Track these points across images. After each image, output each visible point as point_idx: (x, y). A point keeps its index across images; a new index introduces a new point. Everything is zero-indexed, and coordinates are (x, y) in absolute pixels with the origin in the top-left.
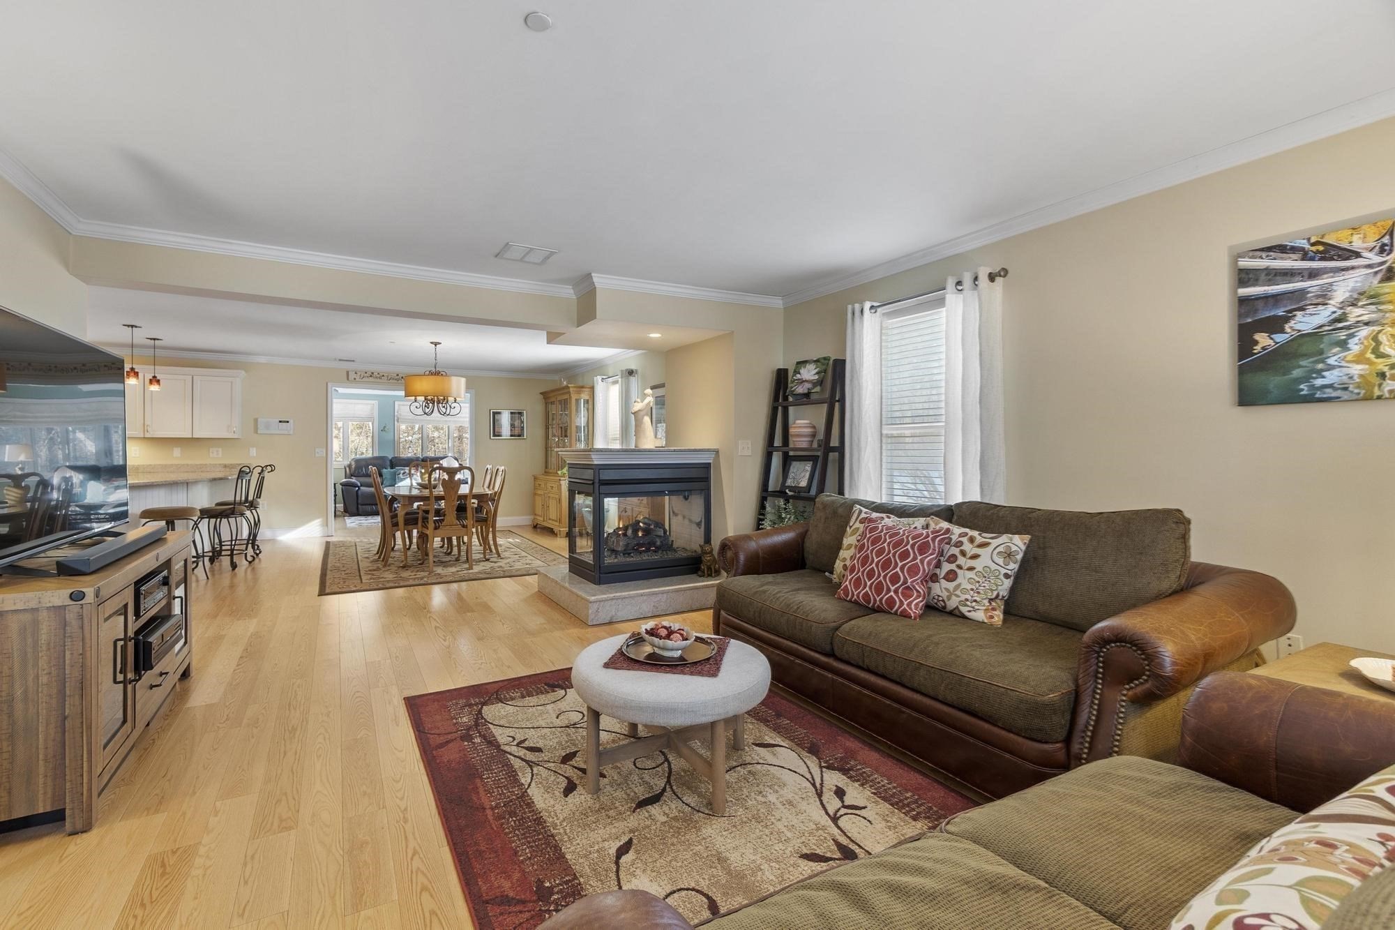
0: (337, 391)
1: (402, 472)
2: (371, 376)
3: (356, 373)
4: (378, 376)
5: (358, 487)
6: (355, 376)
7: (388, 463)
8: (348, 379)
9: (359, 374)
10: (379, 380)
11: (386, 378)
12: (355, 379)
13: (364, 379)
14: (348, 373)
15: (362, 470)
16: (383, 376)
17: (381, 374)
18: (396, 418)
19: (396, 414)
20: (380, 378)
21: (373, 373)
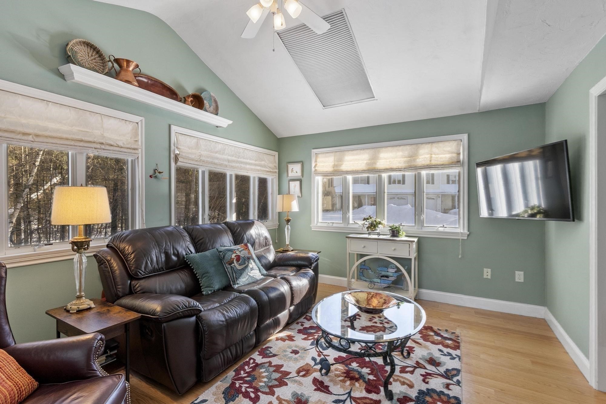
18: (173, 156)
19: (173, 147)
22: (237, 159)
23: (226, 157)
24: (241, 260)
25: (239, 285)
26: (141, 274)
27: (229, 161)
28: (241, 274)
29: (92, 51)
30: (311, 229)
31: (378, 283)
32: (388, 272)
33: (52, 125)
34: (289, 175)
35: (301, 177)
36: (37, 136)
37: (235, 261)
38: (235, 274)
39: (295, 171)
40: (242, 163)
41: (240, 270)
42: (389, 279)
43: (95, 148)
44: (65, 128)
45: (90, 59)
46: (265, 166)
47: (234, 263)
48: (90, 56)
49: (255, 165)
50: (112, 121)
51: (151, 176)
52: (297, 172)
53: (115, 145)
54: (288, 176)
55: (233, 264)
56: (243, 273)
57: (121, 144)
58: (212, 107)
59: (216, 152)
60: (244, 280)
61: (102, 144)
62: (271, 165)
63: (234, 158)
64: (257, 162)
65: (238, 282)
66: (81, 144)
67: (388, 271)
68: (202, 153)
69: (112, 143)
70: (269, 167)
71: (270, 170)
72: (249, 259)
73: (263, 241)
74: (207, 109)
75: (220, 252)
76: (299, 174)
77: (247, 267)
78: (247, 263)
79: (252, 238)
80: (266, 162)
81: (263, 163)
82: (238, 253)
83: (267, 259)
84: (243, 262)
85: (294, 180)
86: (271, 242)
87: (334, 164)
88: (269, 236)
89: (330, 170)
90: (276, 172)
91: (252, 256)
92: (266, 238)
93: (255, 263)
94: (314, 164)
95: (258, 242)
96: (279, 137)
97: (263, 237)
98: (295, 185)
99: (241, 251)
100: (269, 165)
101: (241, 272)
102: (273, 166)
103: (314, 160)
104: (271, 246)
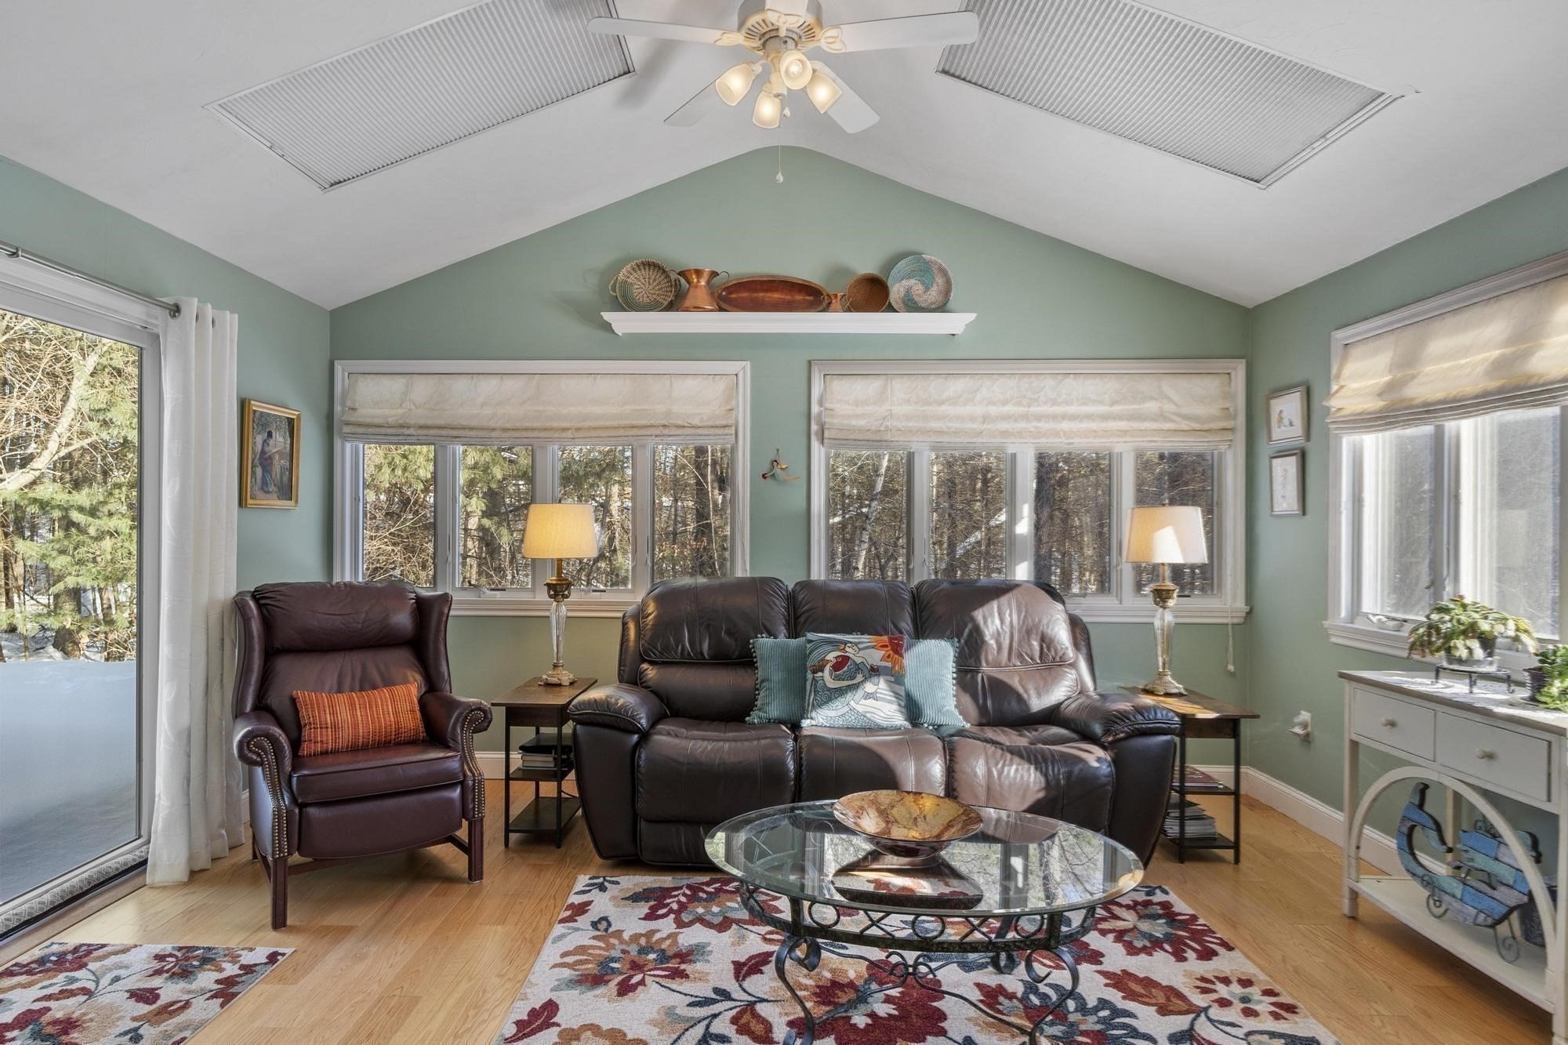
0: (607, 327)
1: (831, 656)
5: (637, 731)
7: (780, 606)
15: (679, 640)
18: (814, 427)
19: (815, 409)
22: (1026, 409)
23: (979, 410)
24: (846, 668)
25: (814, 723)
26: (655, 655)
27: (986, 418)
28: (829, 700)
29: (655, 273)
30: (1328, 636)
31: (1454, 896)
32: (1496, 859)
33: (597, 410)
34: (1275, 436)
35: (1301, 442)
36: (578, 429)
37: (827, 669)
38: (815, 695)
39: (1286, 422)
40: (1039, 418)
41: (829, 689)
42: (1495, 894)
43: (656, 436)
44: (614, 410)
45: (651, 287)
46: (1162, 417)
47: (822, 671)
48: (651, 281)
49: (1104, 417)
50: (691, 383)
51: (764, 476)
52: (1291, 424)
53: (686, 425)
54: (1270, 439)
55: (820, 674)
56: (836, 698)
57: (696, 421)
58: (935, 288)
59: (941, 403)
60: (833, 714)
61: (664, 426)
62: (1200, 410)
63: (1010, 409)
64: (1117, 408)
65: (814, 714)
66: (634, 432)
67: (1500, 856)
68: (896, 410)
69: (680, 422)
70: (1186, 417)
71: (1184, 425)
72: (874, 671)
73: (1030, 645)
74: (916, 298)
75: (810, 641)
76: (1297, 430)
77: (854, 687)
78: (859, 678)
79: (977, 631)
80: (1170, 400)
81: (1152, 406)
82: (850, 652)
83: (1019, 698)
84: (851, 673)
85: (1282, 454)
86: (1071, 653)
87: (1387, 378)
88: (1062, 634)
89: (1377, 404)
90: (1232, 430)
91: (902, 667)
92: (1043, 639)
93: (897, 687)
94: (1335, 388)
95: (1006, 643)
96: (1250, 306)
97: (1029, 632)
98: (1285, 471)
99: (865, 648)
100: (1185, 410)
101: (832, 695)
102: (1214, 410)
103: (1334, 371)
104: (1073, 665)
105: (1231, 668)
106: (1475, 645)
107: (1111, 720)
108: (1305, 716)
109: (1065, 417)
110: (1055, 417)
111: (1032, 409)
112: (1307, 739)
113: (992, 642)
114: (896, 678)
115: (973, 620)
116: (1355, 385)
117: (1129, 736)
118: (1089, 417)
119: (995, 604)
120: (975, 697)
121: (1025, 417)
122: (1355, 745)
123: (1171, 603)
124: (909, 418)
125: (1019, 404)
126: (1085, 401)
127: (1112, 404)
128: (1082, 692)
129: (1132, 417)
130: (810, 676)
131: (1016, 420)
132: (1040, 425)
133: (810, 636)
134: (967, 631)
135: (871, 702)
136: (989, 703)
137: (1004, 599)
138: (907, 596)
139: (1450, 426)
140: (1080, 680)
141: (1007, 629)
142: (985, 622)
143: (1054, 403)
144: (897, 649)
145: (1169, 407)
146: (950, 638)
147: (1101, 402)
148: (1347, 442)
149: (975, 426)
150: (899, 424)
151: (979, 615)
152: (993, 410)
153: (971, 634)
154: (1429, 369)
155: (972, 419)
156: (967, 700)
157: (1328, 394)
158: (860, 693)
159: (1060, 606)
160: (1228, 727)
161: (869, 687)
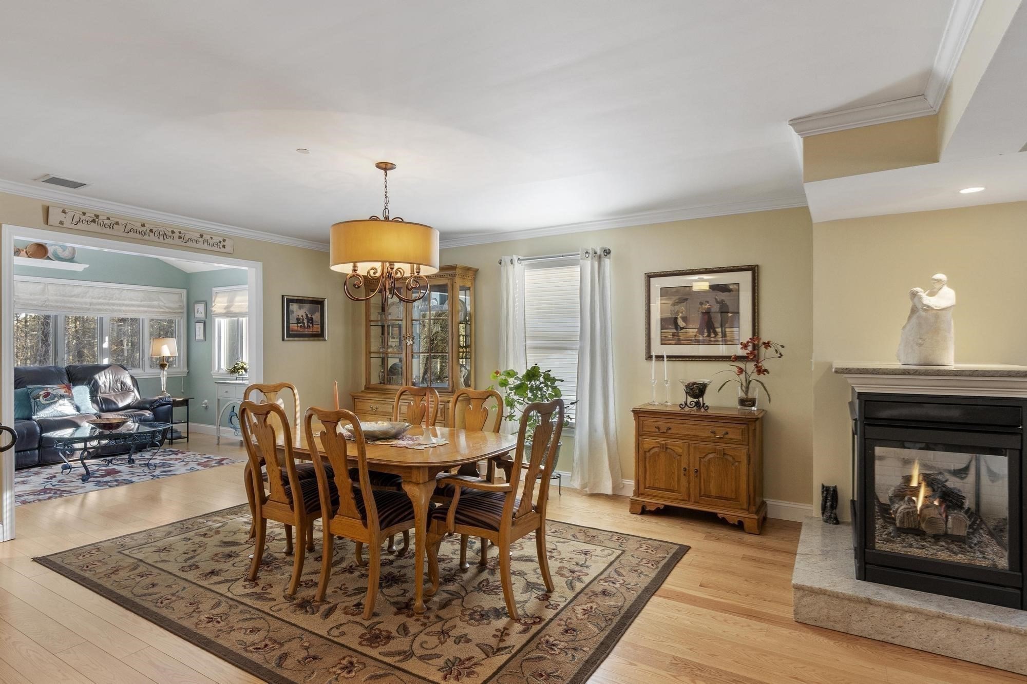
1: (42, 393)
2: (94, 221)
3: (64, 212)
4: (108, 222)
6: (62, 217)
8: (47, 221)
9: (70, 214)
10: (108, 230)
11: (122, 228)
12: (61, 223)
13: (79, 226)
14: (47, 211)
16: (117, 223)
17: (113, 220)
20: (111, 227)
21: (97, 216)
23: (88, 300)
24: (49, 396)
27: (91, 304)
30: (212, 376)
34: (196, 316)
35: (204, 319)
37: (41, 397)
38: (37, 407)
39: (200, 312)
40: (113, 305)
41: (43, 404)
46: (159, 307)
47: (39, 398)
49: (139, 306)
54: (194, 317)
55: (37, 399)
56: (47, 407)
58: (67, 251)
59: (72, 296)
60: (46, 412)
62: (172, 305)
63: (101, 301)
64: (143, 303)
65: (38, 413)
68: (50, 298)
70: (167, 307)
71: (167, 310)
72: (62, 397)
73: (117, 385)
74: (59, 254)
75: (29, 389)
76: (203, 315)
77: (55, 402)
78: (56, 399)
79: (96, 382)
80: (162, 301)
81: (155, 303)
82: (50, 391)
83: (115, 403)
84: (51, 399)
85: (199, 322)
86: (132, 387)
87: (226, 304)
88: (129, 382)
89: (224, 311)
90: (182, 313)
91: (72, 395)
92: (122, 383)
93: (72, 401)
94: (213, 304)
95: (108, 385)
96: (188, 272)
97: (117, 381)
98: (199, 327)
99: (56, 389)
100: (167, 305)
101: (44, 407)
102: (176, 305)
103: (213, 300)
104: (133, 391)
105: (182, 391)
106: (243, 371)
107: (152, 403)
108: (206, 401)
109: (123, 305)
110: (120, 305)
111: (111, 301)
112: (206, 408)
113: (103, 385)
114: (71, 398)
115: (94, 378)
116: (219, 305)
117: (158, 406)
118: (133, 305)
119: (103, 372)
120: (98, 404)
121: (108, 304)
122: (219, 400)
123: (166, 369)
124: (57, 301)
125: (105, 299)
126: (131, 300)
127: (141, 301)
128: (137, 400)
129: (148, 306)
130: (32, 401)
131: (104, 305)
132: (114, 307)
133: (29, 387)
134: (93, 382)
135: (63, 407)
136: (104, 406)
137: (106, 371)
138: (64, 371)
139: (240, 319)
140: (135, 396)
141: (108, 380)
142: (100, 378)
143: (119, 300)
144: (69, 389)
145: (161, 304)
146: (86, 385)
147: (137, 300)
148: (217, 320)
149: (87, 306)
150: (52, 304)
151: (97, 377)
152: (95, 301)
153: (94, 384)
154: (236, 304)
155: (86, 303)
156: (95, 406)
157: (212, 307)
158: (57, 404)
159: (127, 372)
160: (185, 403)
161: (61, 402)
